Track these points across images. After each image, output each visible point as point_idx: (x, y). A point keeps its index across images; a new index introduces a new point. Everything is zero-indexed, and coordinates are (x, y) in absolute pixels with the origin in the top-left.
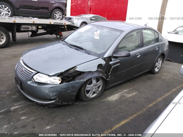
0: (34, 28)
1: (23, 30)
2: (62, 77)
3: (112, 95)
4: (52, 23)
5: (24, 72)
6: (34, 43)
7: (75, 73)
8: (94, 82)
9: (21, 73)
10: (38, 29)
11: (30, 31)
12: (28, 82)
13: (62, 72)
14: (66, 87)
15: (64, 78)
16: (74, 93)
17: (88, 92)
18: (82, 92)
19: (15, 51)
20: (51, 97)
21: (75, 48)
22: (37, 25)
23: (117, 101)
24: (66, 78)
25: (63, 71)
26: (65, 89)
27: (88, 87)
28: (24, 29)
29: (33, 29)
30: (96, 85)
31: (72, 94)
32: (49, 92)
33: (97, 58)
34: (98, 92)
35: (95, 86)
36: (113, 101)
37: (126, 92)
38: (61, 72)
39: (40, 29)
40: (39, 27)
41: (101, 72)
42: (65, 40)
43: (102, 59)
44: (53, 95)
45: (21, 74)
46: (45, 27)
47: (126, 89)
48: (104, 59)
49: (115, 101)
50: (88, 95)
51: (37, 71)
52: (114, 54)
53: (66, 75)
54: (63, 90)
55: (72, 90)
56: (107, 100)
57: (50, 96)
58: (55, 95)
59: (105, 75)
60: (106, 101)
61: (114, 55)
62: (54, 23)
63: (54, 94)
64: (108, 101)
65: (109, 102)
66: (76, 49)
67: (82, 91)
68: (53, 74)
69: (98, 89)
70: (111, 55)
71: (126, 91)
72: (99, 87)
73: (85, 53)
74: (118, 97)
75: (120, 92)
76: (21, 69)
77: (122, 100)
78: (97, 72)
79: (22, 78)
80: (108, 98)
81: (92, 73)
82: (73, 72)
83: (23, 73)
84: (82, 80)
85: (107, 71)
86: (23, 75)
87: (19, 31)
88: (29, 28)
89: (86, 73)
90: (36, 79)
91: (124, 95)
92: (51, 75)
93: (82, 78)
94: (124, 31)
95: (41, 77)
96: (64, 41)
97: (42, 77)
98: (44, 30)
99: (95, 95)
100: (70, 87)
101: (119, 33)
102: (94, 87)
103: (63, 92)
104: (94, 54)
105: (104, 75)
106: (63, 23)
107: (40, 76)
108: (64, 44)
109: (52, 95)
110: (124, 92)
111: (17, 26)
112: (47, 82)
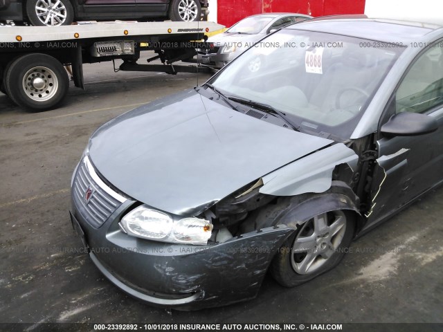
0: (129, 49)
1: (99, 56)
2: (214, 217)
3: (373, 260)
4: (174, 31)
5: (93, 197)
6: (129, 90)
7: (258, 200)
8: (321, 225)
9: (87, 202)
10: (138, 49)
11: (118, 57)
12: (108, 236)
13: (213, 202)
14: (230, 254)
15: (221, 220)
16: (258, 272)
17: (300, 257)
18: (283, 261)
19: (80, 116)
20: (180, 289)
21: (249, 108)
22: (137, 39)
23: (391, 280)
24: (227, 218)
25: (219, 200)
26: (225, 262)
27: (300, 243)
28: (103, 54)
29: (127, 52)
30: (327, 233)
31: (250, 274)
32: (173, 272)
33: (329, 145)
34: (329, 254)
35: (324, 236)
36: (380, 282)
37: (414, 244)
38: (210, 201)
39: (144, 48)
40: (143, 45)
41: (344, 191)
42: (214, 85)
43: (346, 144)
44: (188, 282)
45: (87, 205)
46: (157, 42)
47: (410, 230)
48: (353, 145)
49: (387, 282)
50: (299, 267)
51: (133, 199)
52: (382, 124)
53: (227, 210)
54: (219, 264)
55: (251, 260)
56: (360, 277)
57: (179, 284)
58: (196, 282)
59: (357, 198)
60: (357, 284)
61: (384, 129)
62: (179, 30)
63: (192, 278)
64: (363, 281)
65: (367, 286)
66: (250, 113)
67: (281, 259)
68: (185, 210)
69: (330, 244)
70: (374, 130)
71: (413, 238)
72: (333, 239)
73: (285, 126)
74: (393, 265)
75: (398, 244)
76: (85, 188)
77: (407, 277)
78: (331, 192)
79: (88, 217)
80: (361, 271)
81: (315, 197)
82: (249, 200)
83: (92, 201)
84: (282, 227)
85: (358, 184)
86: (90, 210)
87: (91, 59)
88: (114, 49)
89: (293, 198)
90: (133, 226)
91: (412, 255)
92: (177, 212)
93: (281, 216)
94: (406, 47)
95: (147, 218)
96: (212, 88)
97: (151, 218)
98: (153, 51)
99: (321, 262)
100: (244, 254)
101: (389, 54)
102: (318, 240)
103: (222, 270)
104: (315, 127)
105: (353, 200)
106: (202, 30)
107: (142, 218)
108: (211, 99)
109: (184, 282)
110: (409, 245)
111: (83, 48)
112: (167, 237)
